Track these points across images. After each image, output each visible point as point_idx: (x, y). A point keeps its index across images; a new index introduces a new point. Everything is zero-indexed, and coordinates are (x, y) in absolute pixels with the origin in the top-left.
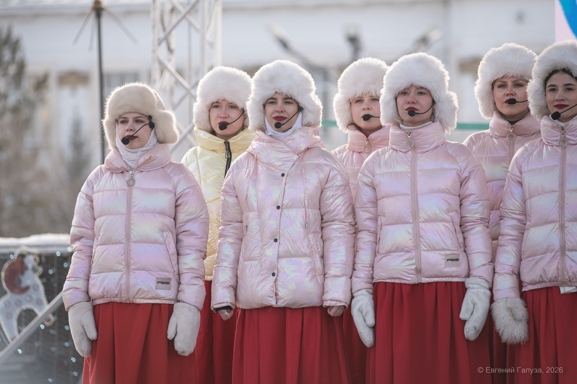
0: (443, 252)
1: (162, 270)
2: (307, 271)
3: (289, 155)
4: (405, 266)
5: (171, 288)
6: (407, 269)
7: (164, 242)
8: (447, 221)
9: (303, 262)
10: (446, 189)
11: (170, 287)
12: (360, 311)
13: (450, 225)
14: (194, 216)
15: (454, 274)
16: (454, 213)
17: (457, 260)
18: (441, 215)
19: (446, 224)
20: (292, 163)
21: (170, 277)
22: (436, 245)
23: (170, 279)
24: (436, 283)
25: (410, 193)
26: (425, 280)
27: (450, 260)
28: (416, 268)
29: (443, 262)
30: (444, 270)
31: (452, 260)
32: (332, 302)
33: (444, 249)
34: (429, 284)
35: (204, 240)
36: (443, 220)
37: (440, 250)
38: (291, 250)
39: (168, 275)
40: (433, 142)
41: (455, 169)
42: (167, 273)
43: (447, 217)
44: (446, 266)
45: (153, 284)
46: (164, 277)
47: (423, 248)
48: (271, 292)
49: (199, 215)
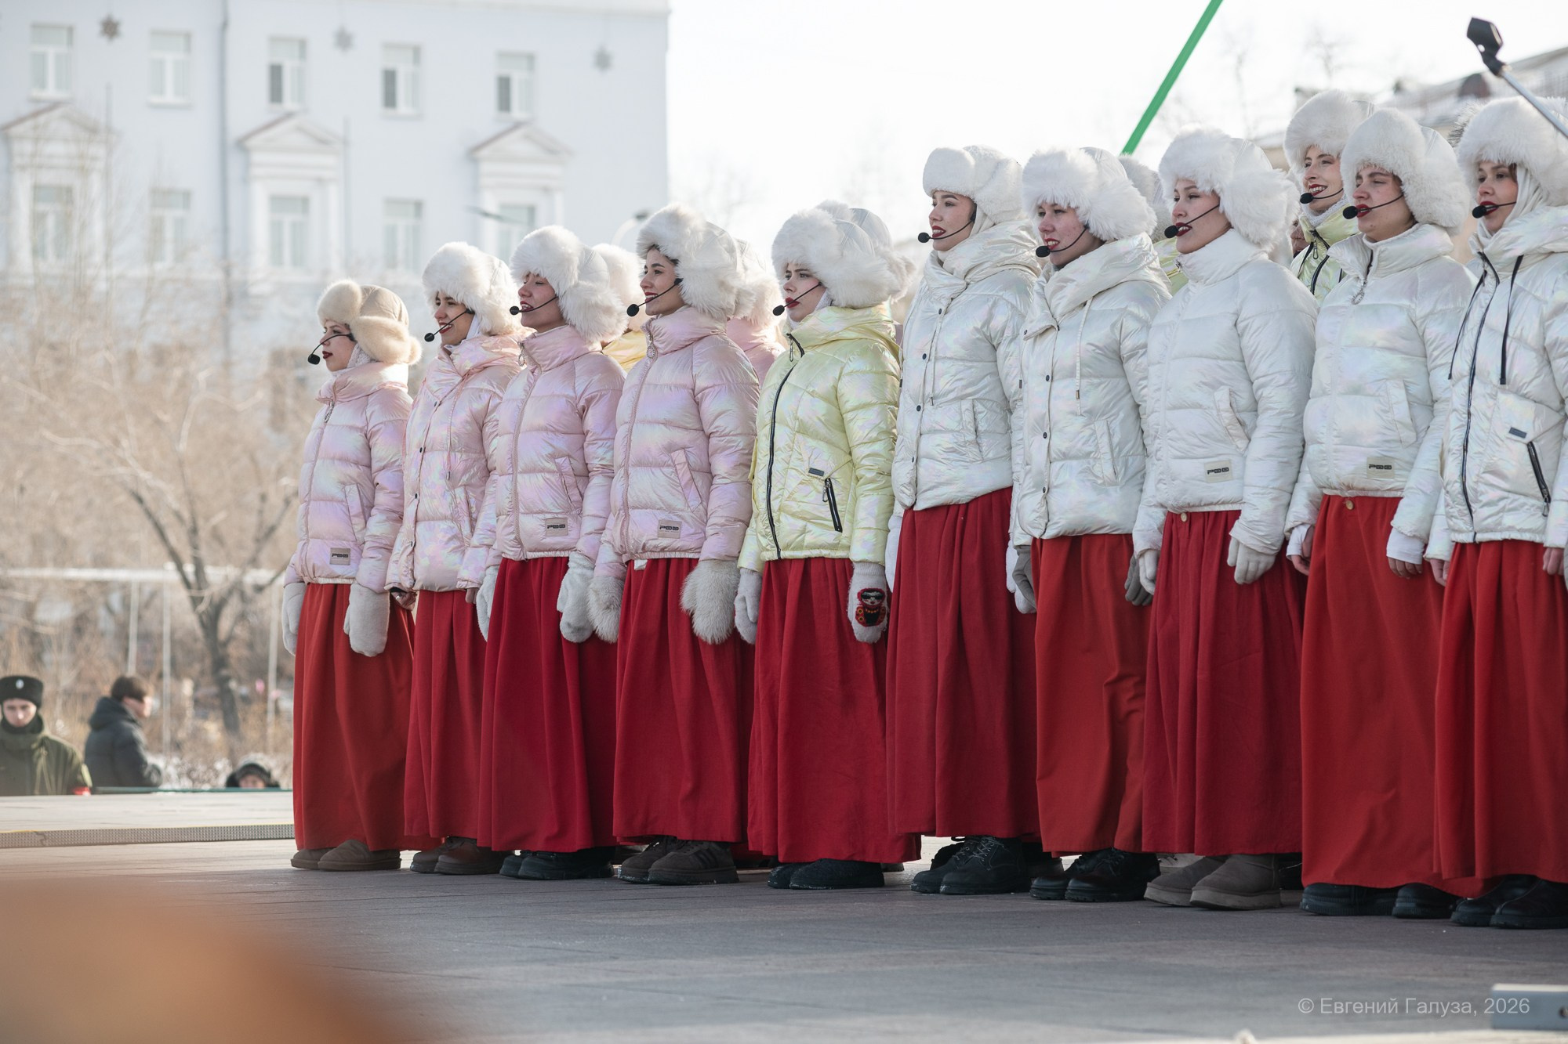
0: (541, 516)
1: (338, 538)
2: (445, 539)
3: (450, 376)
4: (506, 535)
5: (351, 563)
6: (507, 540)
7: (344, 499)
8: (549, 472)
9: (441, 527)
10: (548, 426)
11: (349, 562)
12: (482, 597)
13: (554, 478)
14: (385, 463)
15: (558, 547)
16: (563, 459)
17: (563, 526)
18: (539, 463)
19: (548, 476)
20: (450, 388)
21: (349, 547)
22: (532, 506)
23: (349, 550)
24: (542, 559)
25: (512, 431)
26: (531, 555)
27: (551, 526)
28: (516, 539)
29: (542, 529)
30: (544, 541)
31: (555, 527)
32: (463, 583)
33: (542, 512)
34: (536, 560)
35: (398, 495)
36: (543, 470)
37: (537, 513)
38: (429, 511)
39: (344, 545)
40: (556, 357)
41: (566, 396)
42: (344, 542)
43: (551, 466)
44: (546, 535)
45: (327, 556)
46: (341, 547)
47: (522, 510)
48: (405, 569)
49: (393, 460)
